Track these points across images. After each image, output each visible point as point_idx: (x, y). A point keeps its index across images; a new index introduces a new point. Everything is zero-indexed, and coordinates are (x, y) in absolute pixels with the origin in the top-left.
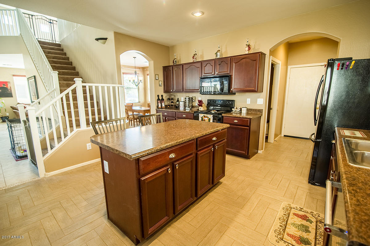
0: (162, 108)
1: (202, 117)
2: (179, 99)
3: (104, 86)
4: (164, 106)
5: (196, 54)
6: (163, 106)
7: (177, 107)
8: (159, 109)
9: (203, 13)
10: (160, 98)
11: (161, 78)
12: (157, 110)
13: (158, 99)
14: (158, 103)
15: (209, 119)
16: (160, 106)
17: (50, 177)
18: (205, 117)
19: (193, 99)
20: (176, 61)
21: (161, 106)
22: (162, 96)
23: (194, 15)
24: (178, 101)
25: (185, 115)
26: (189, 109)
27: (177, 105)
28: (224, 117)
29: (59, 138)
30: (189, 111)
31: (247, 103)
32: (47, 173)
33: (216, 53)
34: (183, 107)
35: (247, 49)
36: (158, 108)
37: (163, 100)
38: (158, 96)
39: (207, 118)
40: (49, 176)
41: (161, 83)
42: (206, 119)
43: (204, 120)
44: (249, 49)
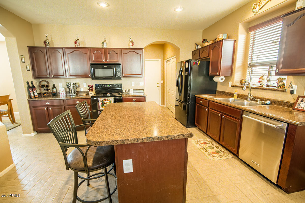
0: (35, 98)
1: (103, 100)
2: (55, 86)
4: (37, 95)
5: (79, 40)
6: (36, 94)
7: (56, 94)
8: (31, 99)
9: (109, 5)
10: (31, 85)
11: (28, 61)
12: (29, 101)
13: (29, 87)
14: (29, 92)
15: (110, 102)
16: (32, 95)
18: (106, 100)
19: (77, 84)
20: (49, 43)
21: (34, 95)
22: (32, 83)
23: (100, 4)
24: (54, 87)
25: (78, 101)
26: (75, 95)
27: (54, 92)
28: (124, 98)
30: (75, 97)
31: (132, 85)
33: (103, 43)
34: (65, 93)
35: (131, 44)
36: (32, 98)
37: (33, 87)
38: (28, 83)
39: (108, 100)
41: (29, 66)
42: (107, 101)
43: (105, 103)
44: (133, 45)
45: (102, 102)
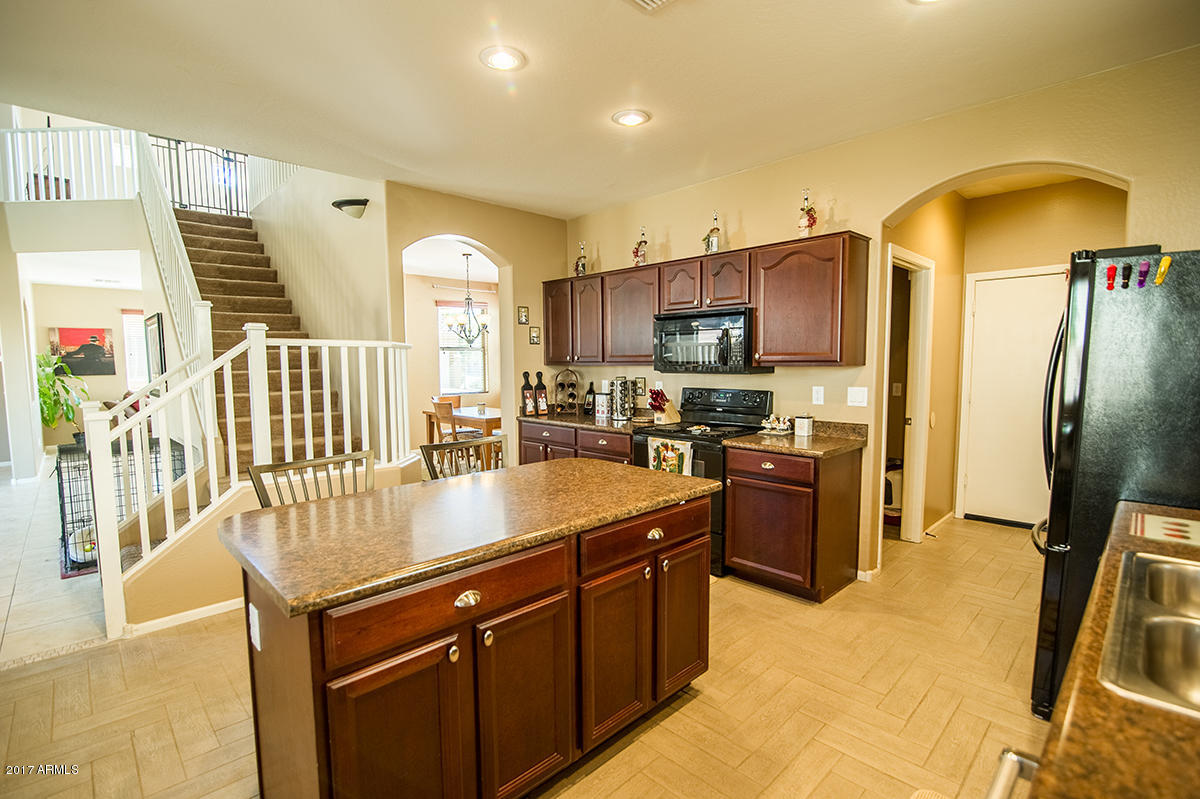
0: (537, 414)
1: (658, 447)
2: (595, 388)
3: (357, 348)
4: (546, 408)
5: (646, 242)
6: (543, 406)
7: (588, 412)
8: (525, 419)
9: (648, 117)
10: (534, 382)
11: (538, 319)
12: (520, 422)
13: (527, 386)
14: (524, 398)
15: (681, 457)
16: (530, 408)
17: (140, 638)
18: (666, 447)
19: (639, 385)
20: (583, 265)
21: (536, 407)
22: (539, 375)
23: (621, 121)
24: (591, 391)
25: (603, 438)
26: (625, 418)
27: (589, 404)
28: (730, 450)
29: (182, 512)
30: (623, 426)
31: (815, 402)
32: (130, 625)
33: (707, 239)
34: (606, 412)
35: (805, 221)
36: (526, 416)
37: (541, 387)
38: (526, 375)
39: (672, 450)
40: (136, 634)
41: (538, 332)
42: (670, 454)
43: (664, 460)
44: (812, 221)
45: (657, 450)
